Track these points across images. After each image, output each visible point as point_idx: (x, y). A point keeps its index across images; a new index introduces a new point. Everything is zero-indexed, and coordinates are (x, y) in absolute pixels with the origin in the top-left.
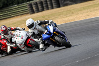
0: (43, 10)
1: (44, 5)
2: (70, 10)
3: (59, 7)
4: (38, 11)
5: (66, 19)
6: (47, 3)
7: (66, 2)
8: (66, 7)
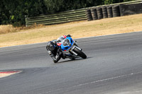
0: (102, 17)
2: (130, 20)
3: (119, 15)
4: (97, 18)
5: (125, 29)
6: (106, 11)
7: (127, 11)
8: (126, 17)
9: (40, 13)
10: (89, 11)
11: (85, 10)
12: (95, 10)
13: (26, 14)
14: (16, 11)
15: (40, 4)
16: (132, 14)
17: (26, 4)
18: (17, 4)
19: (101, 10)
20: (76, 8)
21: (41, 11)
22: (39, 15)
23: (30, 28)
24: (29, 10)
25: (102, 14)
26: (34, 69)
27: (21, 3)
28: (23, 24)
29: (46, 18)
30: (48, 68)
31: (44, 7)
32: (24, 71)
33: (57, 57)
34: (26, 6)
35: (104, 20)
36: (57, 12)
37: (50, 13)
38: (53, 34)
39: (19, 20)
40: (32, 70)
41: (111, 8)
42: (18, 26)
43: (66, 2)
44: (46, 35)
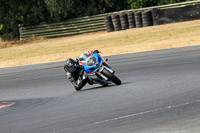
0: (127, 27)
1: (130, 21)
2: (167, 32)
3: (152, 24)
4: (120, 28)
5: (160, 43)
6: (133, 18)
7: (162, 19)
8: (161, 26)
9: (41, 21)
10: (110, 19)
11: (103, 16)
12: (118, 17)
13: (20, 23)
14: (5, 18)
15: (41, 8)
16: (170, 22)
17: (20, 7)
18: (7, 8)
19: (126, 16)
20: (91, 14)
21: (42, 17)
22: (38, 24)
23: (25, 42)
24: (25, 16)
25: (127, 23)
27: (12, 6)
28: (16, 36)
29: (48, 28)
30: (51, 99)
31: (46, 12)
32: (17, 103)
33: (79, 82)
34: (20, 11)
35: (131, 31)
36: (64, 19)
37: (54, 21)
38: (58, 51)
39: (10, 30)
40: (29, 102)
41: (140, 14)
42: (9, 39)
43: (77, 5)
44: (49, 52)
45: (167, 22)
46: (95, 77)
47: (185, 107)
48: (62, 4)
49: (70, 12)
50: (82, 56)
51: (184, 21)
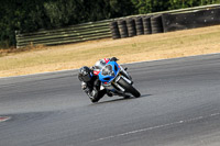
1: (137, 27)
2: (178, 39)
3: (162, 31)
6: (142, 24)
9: (39, 27)
10: (115, 24)
11: (108, 22)
13: (17, 29)
15: (40, 12)
16: (182, 29)
17: (17, 12)
18: (3, 13)
19: (133, 22)
20: (95, 20)
21: (40, 23)
22: (37, 30)
23: (23, 51)
24: (22, 22)
25: (134, 29)
26: (30, 114)
27: (8, 11)
28: (13, 44)
29: (48, 34)
30: (51, 113)
31: (45, 17)
32: (14, 117)
34: (17, 16)
35: (139, 39)
36: (65, 25)
37: (54, 28)
38: (59, 60)
39: (6, 37)
40: (27, 117)
41: (149, 20)
42: (4, 47)
43: (79, 9)
44: (49, 61)
45: (179, 29)
46: (111, 88)
47: (198, 121)
48: (63, 8)
49: (71, 17)
50: (98, 64)
51: (197, 27)
